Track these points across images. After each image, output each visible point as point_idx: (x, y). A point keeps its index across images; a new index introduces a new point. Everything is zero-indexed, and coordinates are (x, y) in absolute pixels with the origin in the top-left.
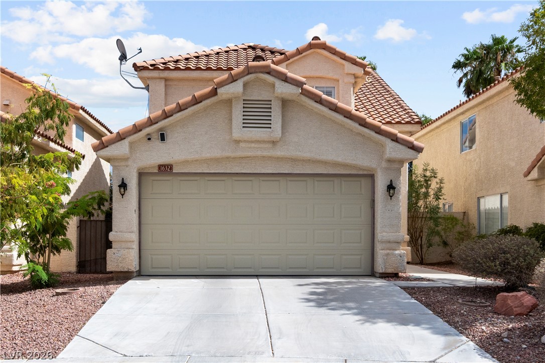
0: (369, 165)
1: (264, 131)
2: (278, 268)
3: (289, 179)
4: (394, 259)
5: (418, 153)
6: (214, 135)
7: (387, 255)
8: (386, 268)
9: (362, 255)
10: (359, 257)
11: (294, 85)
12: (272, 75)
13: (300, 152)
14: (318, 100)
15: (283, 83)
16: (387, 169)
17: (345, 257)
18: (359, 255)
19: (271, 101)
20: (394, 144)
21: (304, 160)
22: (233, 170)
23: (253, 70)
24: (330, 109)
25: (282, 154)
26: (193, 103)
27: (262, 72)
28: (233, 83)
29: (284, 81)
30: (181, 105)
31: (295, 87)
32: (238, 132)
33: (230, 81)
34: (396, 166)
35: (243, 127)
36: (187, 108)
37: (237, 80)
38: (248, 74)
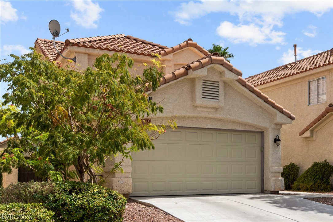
0: (265, 126)
1: (214, 101)
2: (212, 189)
3: (218, 132)
4: (279, 182)
5: (292, 120)
6: (181, 101)
7: (276, 180)
8: (275, 188)
9: (256, 180)
10: (255, 182)
11: (236, 74)
12: (224, 67)
13: (230, 116)
14: (244, 85)
15: (229, 72)
16: (274, 129)
17: (247, 182)
18: (254, 180)
19: (218, 82)
20: (281, 114)
21: (228, 121)
22: (188, 125)
23: (214, 62)
24: (249, 90)
25: (220, 116)
26: (173, 79)
27: (218, 64)
28: (202, 69)
29: (231, 71)
30: (166, 79)
31: (236, 75)
32: (200, 100)
33: (200, 67)
34: (279, 127)
35: (203, 97)
36: (169, 82)
37: (204, 67)
38: (211, 63)
